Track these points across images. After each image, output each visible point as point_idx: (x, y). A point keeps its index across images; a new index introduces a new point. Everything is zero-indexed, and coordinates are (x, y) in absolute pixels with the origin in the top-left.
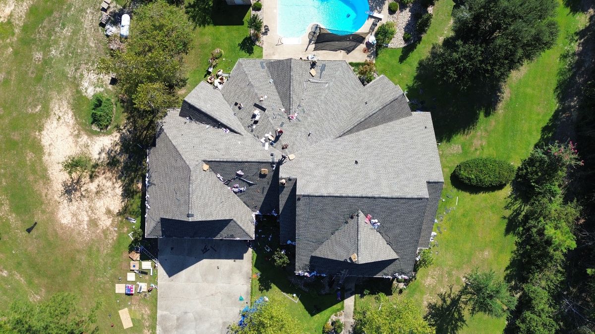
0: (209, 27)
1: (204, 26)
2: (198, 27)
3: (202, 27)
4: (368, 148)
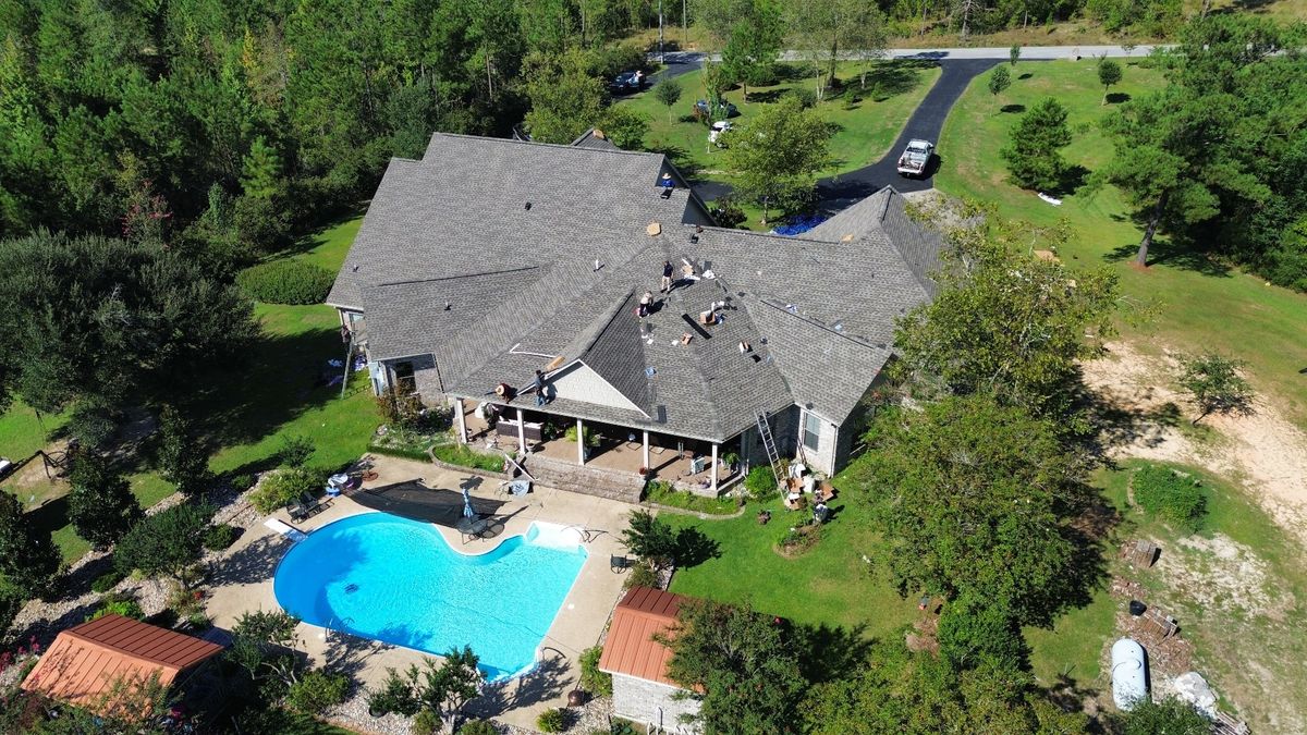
0: (809, 621)
1: (823, 629)
2: (848, 629)
3: (833, 627)
4: (491, 237)
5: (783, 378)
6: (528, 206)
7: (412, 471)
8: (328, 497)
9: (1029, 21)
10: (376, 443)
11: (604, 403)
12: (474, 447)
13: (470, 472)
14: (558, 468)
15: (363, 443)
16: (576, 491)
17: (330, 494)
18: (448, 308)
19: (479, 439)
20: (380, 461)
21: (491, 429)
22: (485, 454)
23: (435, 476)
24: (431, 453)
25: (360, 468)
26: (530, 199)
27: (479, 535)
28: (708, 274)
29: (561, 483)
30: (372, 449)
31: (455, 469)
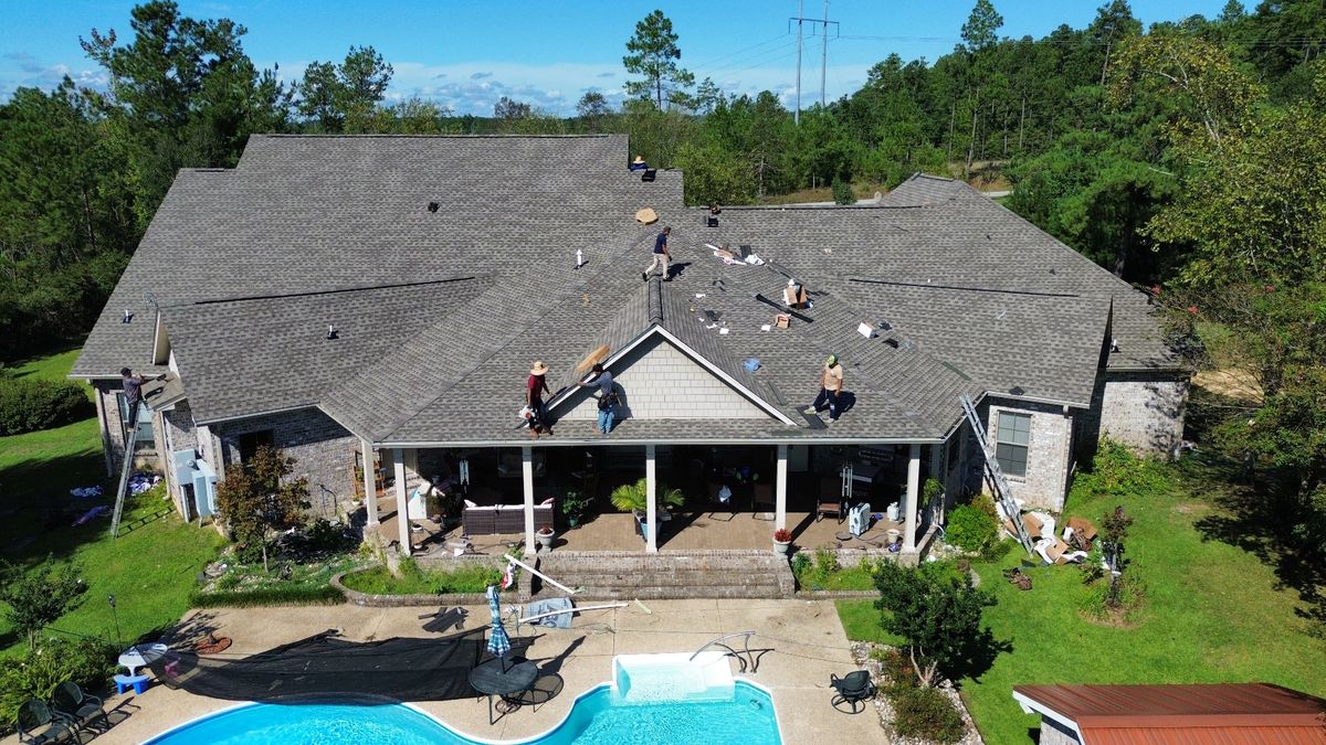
5: (945, 364)
6: (434, 207)
7: (306, 621)
8: (120, 698)
9: (817, 185)
10: (212, 588)
11: (699, 415)
12: (424, 561)
13: (434, 603)
14: (609, 565)
15: (181, 594)
16: (663, 597)
17: (126, 689)
18: (334, 336)
19: (433, 547)
20: (227, 619)
21: (449, 528)
22: (451, 570)
23: (364, 620)
24: (338, 585)
25: (184, 637)
26: (434, 198)
27: (514, 702)
28: (751, 259)
29: (629, 587)
30: (202, 601)
31: (401, 604)
